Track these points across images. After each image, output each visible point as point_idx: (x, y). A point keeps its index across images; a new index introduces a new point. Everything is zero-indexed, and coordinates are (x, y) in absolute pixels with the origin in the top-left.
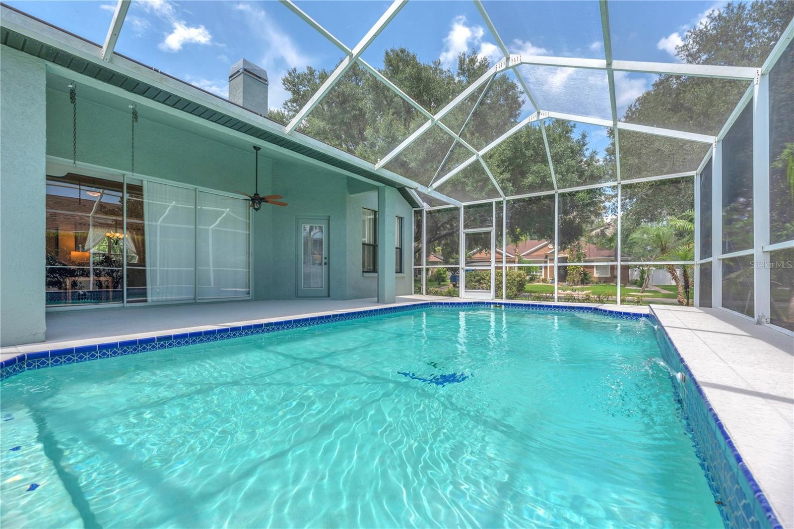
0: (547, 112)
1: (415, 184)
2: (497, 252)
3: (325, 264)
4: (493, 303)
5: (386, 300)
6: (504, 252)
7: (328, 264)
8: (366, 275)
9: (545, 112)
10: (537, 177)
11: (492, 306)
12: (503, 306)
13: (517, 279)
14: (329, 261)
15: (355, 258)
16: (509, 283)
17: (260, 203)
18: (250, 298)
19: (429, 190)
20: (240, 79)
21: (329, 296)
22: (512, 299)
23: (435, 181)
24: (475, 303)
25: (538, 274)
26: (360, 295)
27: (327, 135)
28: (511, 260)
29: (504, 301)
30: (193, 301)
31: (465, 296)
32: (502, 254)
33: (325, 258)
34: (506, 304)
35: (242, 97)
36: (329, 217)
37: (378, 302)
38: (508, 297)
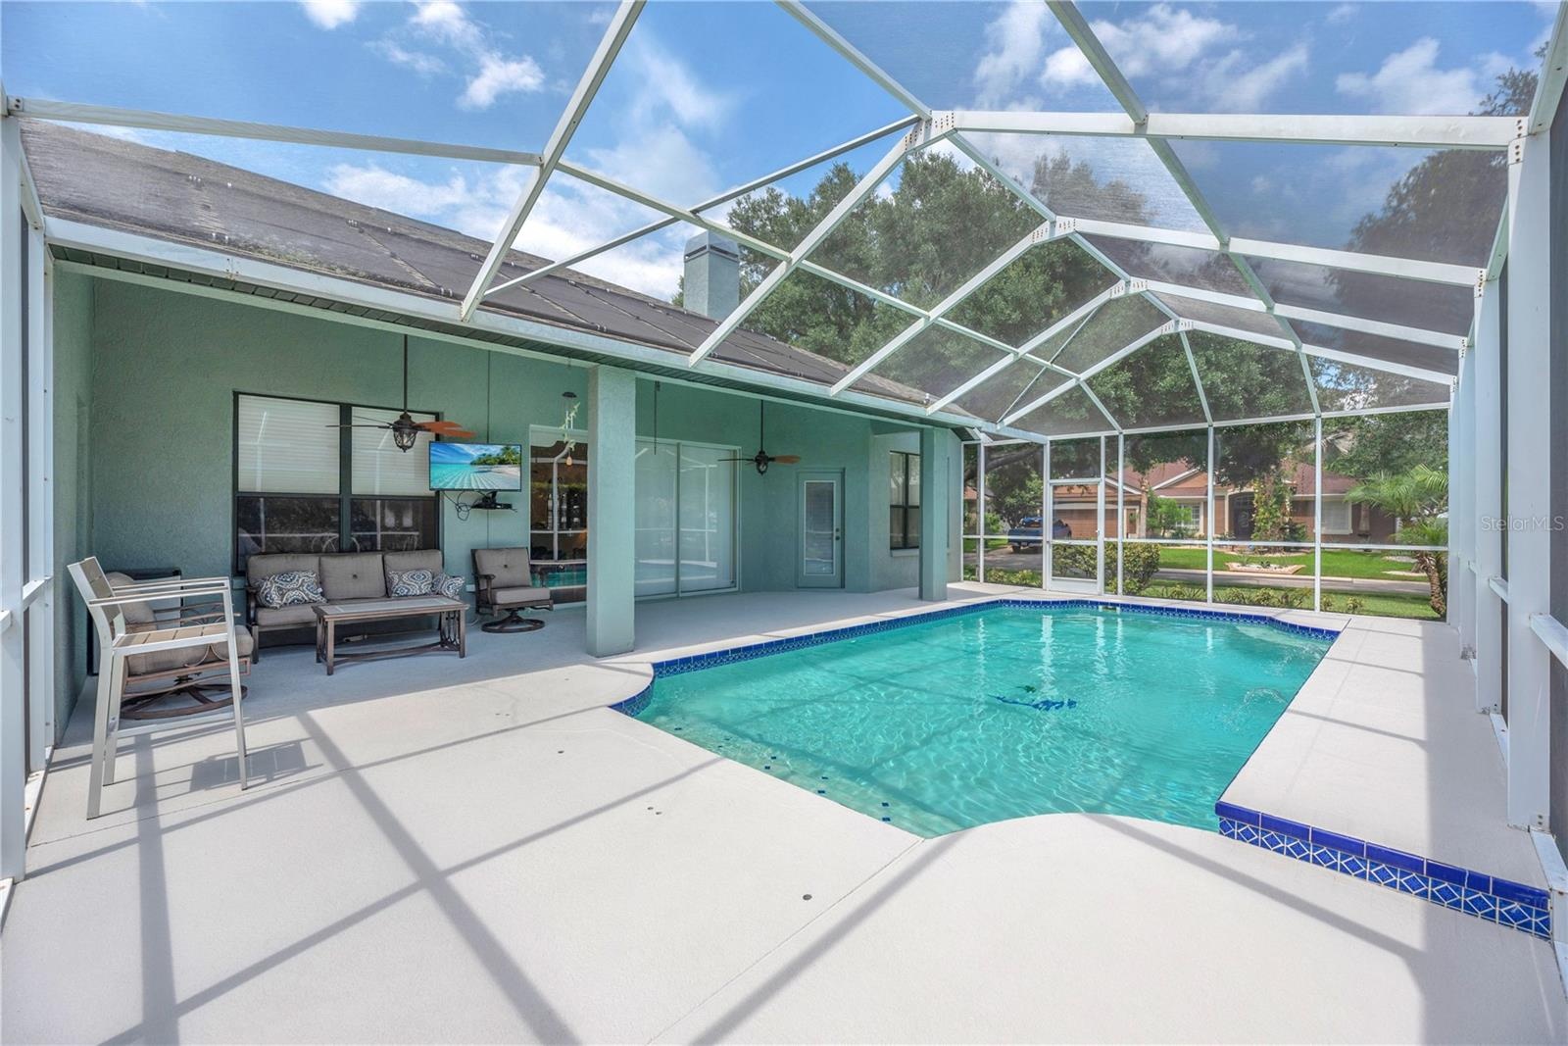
0: (1191, 321)
1: (979, 422)
2: (1107, 486)
3: (837, 538)
4: (1102, 603)
5: (935, 595)
6: (1120, 485)
7: (842, 539)
8: (896, 553)
9: (1187, 320)
10: (1181, 376)
11: (1100, 607)
12: (1118, 608)
13: (1143, 555)
14: (843, 534)
15: (880, 528)
16: (1129, 562)
17: (766, 464)
18: (736, 589)
19: (999, 427)
20: (704, 260)
21: (843, 586)
22: (1134, 594)
23: (1007, 415)
24: (1071, 602)
25: (1191, 527)
26: (887, 586)
27: (805, 307)
28: (1133, 499)
29: (1120, 599)
30: (675, 595)
31: (1054, 588)
32: (1115, 489)
33: (837, 530)
34: (1124, 606)
35: (707, 289)
36: (844, 469)
37: (921, 597)
38: (1128, 592)
